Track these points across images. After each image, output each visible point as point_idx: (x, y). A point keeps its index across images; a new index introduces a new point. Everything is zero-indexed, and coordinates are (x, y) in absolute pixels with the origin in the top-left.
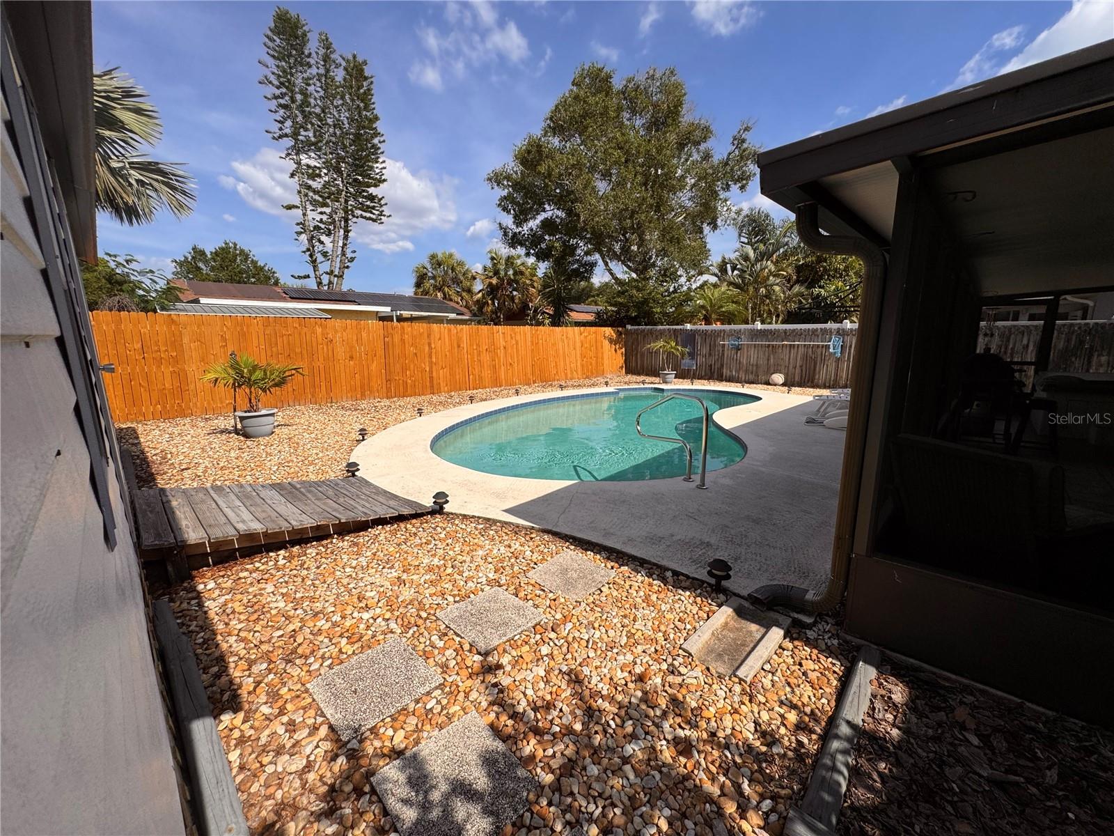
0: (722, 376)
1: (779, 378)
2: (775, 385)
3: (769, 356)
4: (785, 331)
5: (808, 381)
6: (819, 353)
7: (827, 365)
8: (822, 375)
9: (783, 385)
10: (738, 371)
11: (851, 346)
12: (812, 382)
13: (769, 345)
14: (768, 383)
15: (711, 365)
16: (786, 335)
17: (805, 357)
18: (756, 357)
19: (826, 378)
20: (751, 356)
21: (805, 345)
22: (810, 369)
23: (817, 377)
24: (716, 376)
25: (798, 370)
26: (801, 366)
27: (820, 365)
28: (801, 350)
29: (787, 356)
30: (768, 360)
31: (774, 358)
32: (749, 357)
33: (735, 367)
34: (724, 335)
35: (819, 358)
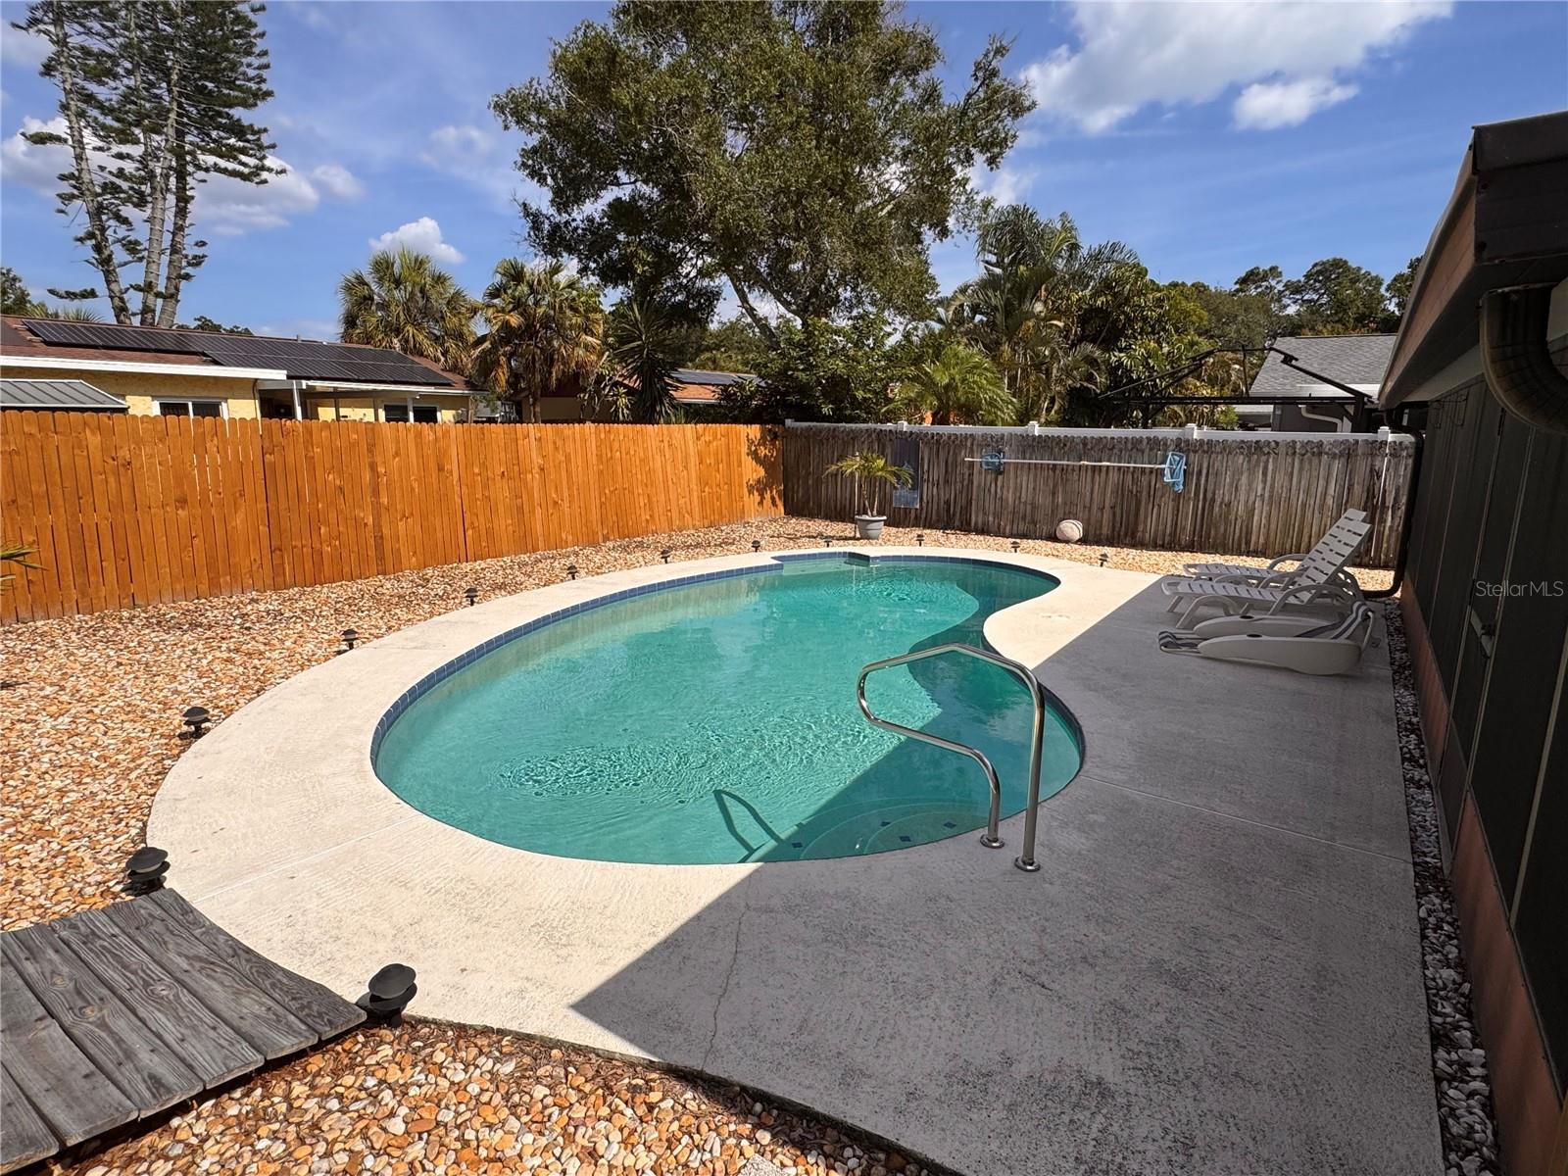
0: (969, 523)
1: (1073, 528)
2: (1067, 541)
3: (1055, 486)
4: (1084, 441)
5: (1126, 535)
6: (1145, 484)
7: (1159, 506)
8: (1150, 525)
9: (1083, 541)
10: (998, 515)
11: (1200, 473)
12: (1133, 536)
13: (1054, 465)
14: (1053, 538)
15: (948, 503)
16: (1086, 448)
17: (1120, 491)
18: (1031, 486)
19: (1156, 531)
20: (1020, 489)
21: (1120, 468)
22: (1129, 507)
23: (1141, 528)
24: (957, 523)
25: (1107, 515)
26: (1113, 508)
27: (1147, 504)
28: (1114, 477)
29: (1088, 488)
30: (1054, 494)
31: (1065, 492)
32: (1018, 488)
33: (992, 507)
34: (972, 444)
35: (1144, 493)
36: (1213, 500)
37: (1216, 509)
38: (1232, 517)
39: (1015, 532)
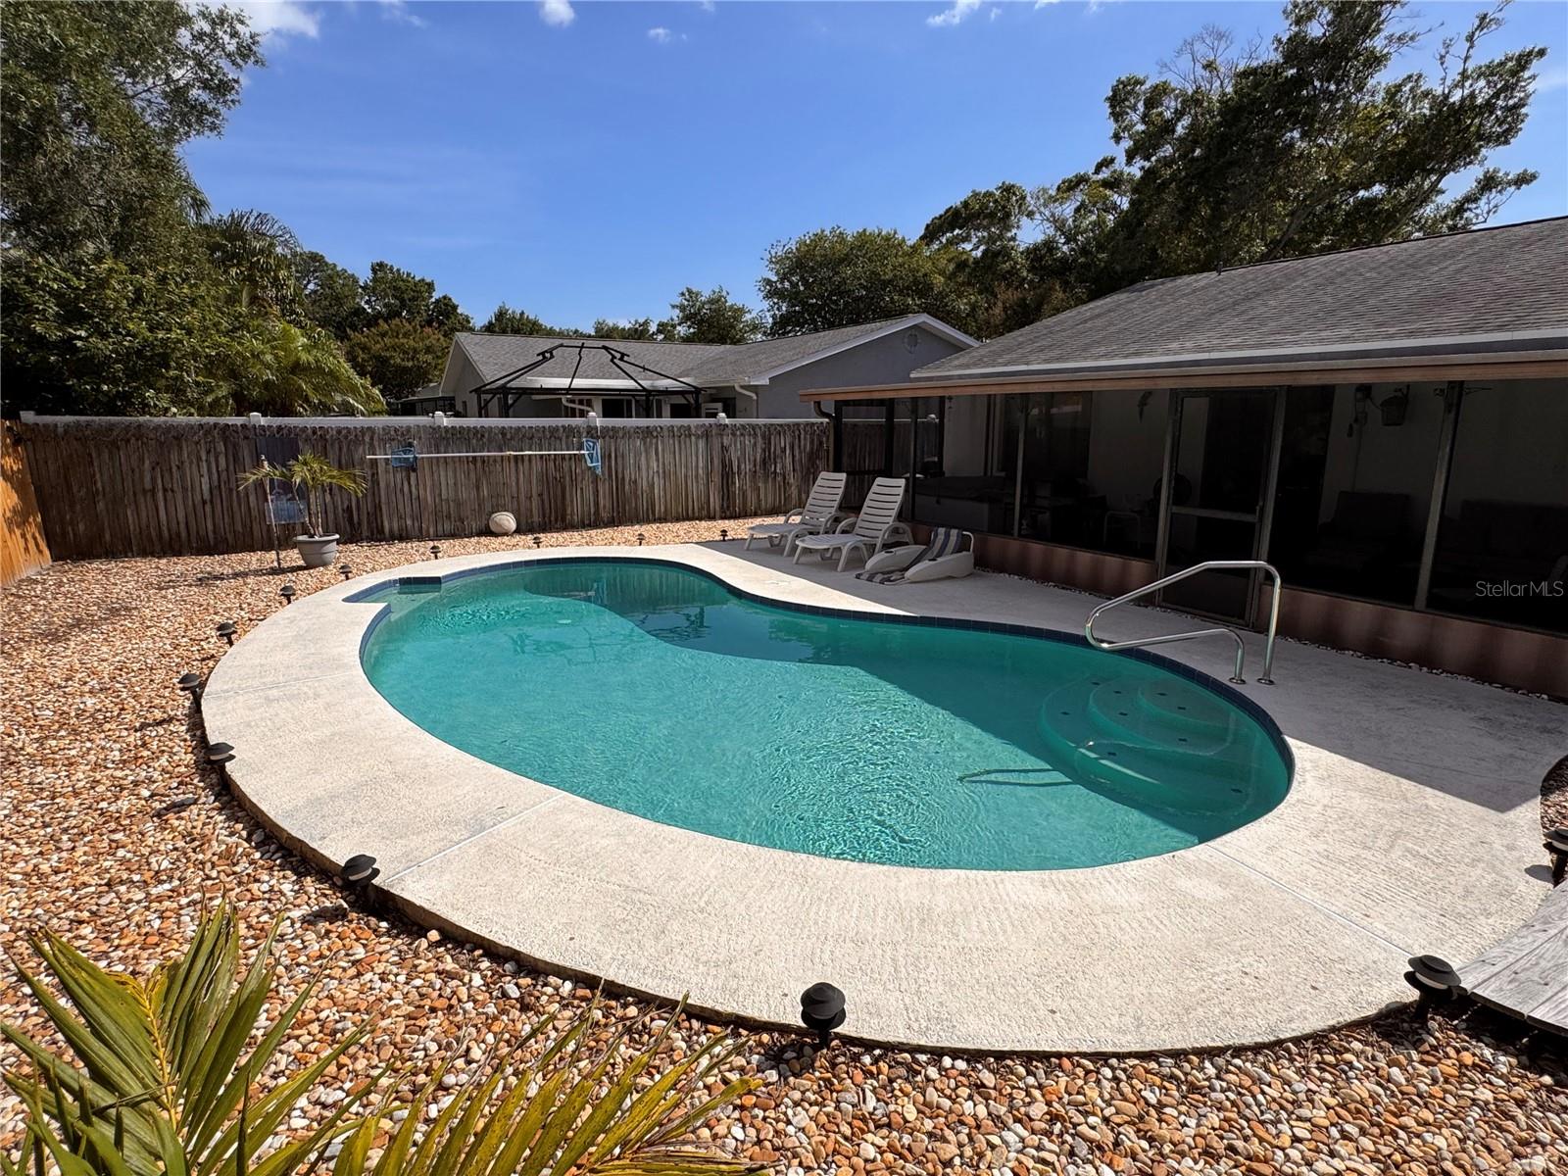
0: (381, 531)
1: (508, 520)
2: (506, 534)
3: (478, 480)
4: (503, 431)
5: (556, 520)
6: (566, 469)
7: (582, 489)
8: (576, 507)
9: (518, 531)
10: (418, 517)
12: (563, 520)
13: (474, 458)
14: (487, 532)
15: (349, 509)
16: (505, 438)
17: (544, 478)
18: (451, 482)
19: (583, 511)
20: (442, 485)
21: (541, 456)
22: (555, 495)
23: (569, 512)
24: (365, 533)
25: (535, 503)
26: (540, 495)
27: (571, 490)
28: (537, 466)
29: (513, 478)
30: (478, 488)
31: (489, 483)
32: (436, 486)
33: (408, 510)
34: (372, 439)
35: (568, 478)
36: (623, 478)
37: (627, 487)
38: (639, 492)
39: (440, 533)
